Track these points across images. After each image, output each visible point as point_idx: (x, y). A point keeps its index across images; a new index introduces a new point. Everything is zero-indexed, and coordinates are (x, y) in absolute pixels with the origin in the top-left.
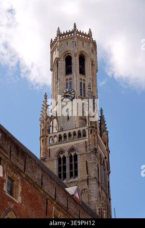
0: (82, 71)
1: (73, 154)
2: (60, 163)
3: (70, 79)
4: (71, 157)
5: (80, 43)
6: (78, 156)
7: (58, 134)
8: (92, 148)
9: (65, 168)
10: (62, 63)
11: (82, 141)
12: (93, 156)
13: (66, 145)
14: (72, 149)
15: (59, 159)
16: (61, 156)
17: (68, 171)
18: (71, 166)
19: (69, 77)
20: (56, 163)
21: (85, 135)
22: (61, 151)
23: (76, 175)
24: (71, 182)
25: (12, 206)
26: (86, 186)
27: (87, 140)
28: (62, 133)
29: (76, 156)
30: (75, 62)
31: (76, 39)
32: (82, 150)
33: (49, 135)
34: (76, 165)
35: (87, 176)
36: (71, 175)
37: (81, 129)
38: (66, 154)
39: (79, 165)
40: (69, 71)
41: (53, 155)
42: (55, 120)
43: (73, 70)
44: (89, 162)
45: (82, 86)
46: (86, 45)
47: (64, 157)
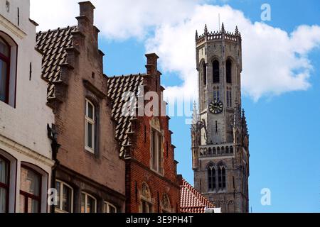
0: (229, 80)
1: (221, 167)
2: (209, 174)
3: (218, 88)
4: (219, 169)
5: (228, 46)
6: (226, 171)
7: (208, 147)
8: (238, 165)
9: (214, 179)
11: (229, 157)
12: (239, 172)
13: (216, 159)
14: (221, 163)
15: (209, 171)
16: (211, 168)
17: (217, 183)
18: (220, 178)
19: (216, 85)
20: (206, 174)
21: (232, 151)
22: (211, 164)
23: (224, 186)
24: (220, 194)
26: (232, 198)
27: (234, 157)
28: (212, 147)
29: (224, 170)
30: (223, 68)
31: (223, 43)
32: (229, 165)
33: (200, 147)
34: (224, 178)
35: (233, 189)
36: (220, 185)
37: (229, 145)
38: (216, 168)
39: (226, 178)
40: (216, 79)
41: (204, 166)
43: (221, 78)
44: (236, 177)
45: (229, 95)
46: (232, 47)
47: (213, 169)
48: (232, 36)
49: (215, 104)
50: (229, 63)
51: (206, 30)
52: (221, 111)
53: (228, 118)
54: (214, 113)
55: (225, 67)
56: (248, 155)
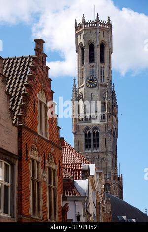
0: (102, 60)
1: (96, 131)
2: (86, 136)
3: (93, 67)
4: (94, 133)
5: (101, 32)
6: (100, 134)
9: (90, 140)
10: (87, 51)
11: (102, 123)
12: (110, 135)
13: (91, 124)
14: (95, 128)
15: (86, 134)
16: (88, 132)
17: (92, 143)
18: (94, 140)
19: (92, 64)
20: (84, 137)
21: (104, 119)
22: (87, 129)
23: (98, 146)
24: (95, 152)
26: (104, 156)
27: (106, 123)
29: (98, 133)
30: (97, 51)
31: (98, 30)
32: (102, 129)
34: (98, 140)
35: (105, 149)
36: (94, 145)
37: (102, 113)
38: (91, 131)
39: (100, 140)
40: (92, 59)
41: (82, 130)
43: (96, 59)
44: (107, 139)
45: (102, 72)
46: (105, 33)
47: (89, 133)
48: (105, 24)
49: (91, 80)
50: (102, 46)
51: (84, 19)
52: (96, 86)
53: (101, 92)
54: (90, 88)
55: (99, 49)
56: (117, 121)
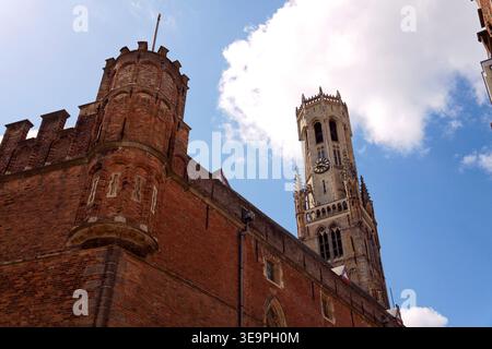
0: (334, 138)
1: (335, 230)
2: (321, 241)
3: (322, 147)
4: (333, 233)
5: (329, 107)
6: (341, 232)
7: (315, 210)
8: (356, 220)
9: (327, 246)
10: (312, 132)
11: (343, 215)
13: (327, 221)
14: (333, 225)
15: (320, 237)
16: (322, 234)
17: (331, 250)
18: (334, 243)
19: (320, 145)
20: (316, 242)
21: (346, 208)
22: (321, 228)
23: (341, 253)
24: (336, 262)
25: (275, 292)
26: (353, 265)
27: (349, 213)
28: (320, 208)
29: (338, 232)
30: (326, 129)
31: (323, 104)
33: (306, 212)
34: (340, 242)
35: (353, 253)
36: (335, 252)
37: (341, 201)
38: (327, 231)
39: (343, 242)
40: (319, 139)
41: (312, 232)
42: (310, 195)
43: (324, 137)
44: (355, 237)
45: (336, 153)
46: (334, 108)
47: (325, 235)
48: (333, 98)
49: (320, 163)
50: (333, 124)
51: (303, 98)
52: (328, 169)
54: (320, 173)
55: (328, 128)
56: (375, 224)
